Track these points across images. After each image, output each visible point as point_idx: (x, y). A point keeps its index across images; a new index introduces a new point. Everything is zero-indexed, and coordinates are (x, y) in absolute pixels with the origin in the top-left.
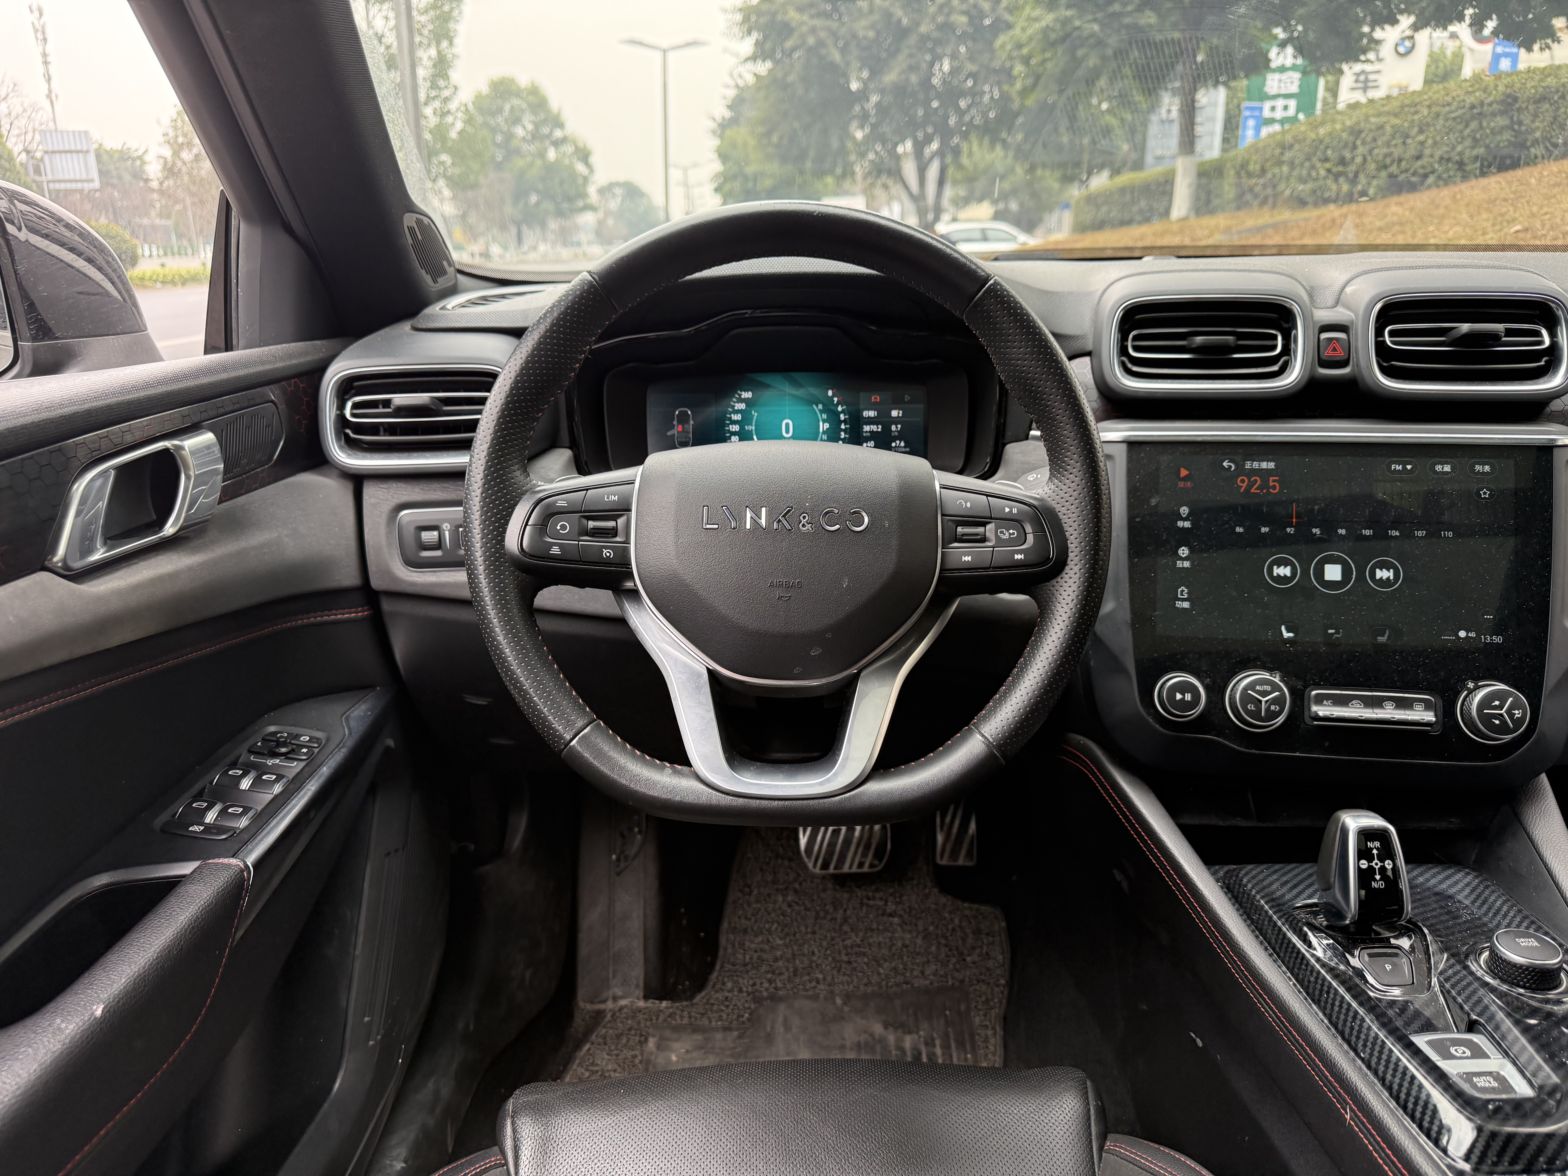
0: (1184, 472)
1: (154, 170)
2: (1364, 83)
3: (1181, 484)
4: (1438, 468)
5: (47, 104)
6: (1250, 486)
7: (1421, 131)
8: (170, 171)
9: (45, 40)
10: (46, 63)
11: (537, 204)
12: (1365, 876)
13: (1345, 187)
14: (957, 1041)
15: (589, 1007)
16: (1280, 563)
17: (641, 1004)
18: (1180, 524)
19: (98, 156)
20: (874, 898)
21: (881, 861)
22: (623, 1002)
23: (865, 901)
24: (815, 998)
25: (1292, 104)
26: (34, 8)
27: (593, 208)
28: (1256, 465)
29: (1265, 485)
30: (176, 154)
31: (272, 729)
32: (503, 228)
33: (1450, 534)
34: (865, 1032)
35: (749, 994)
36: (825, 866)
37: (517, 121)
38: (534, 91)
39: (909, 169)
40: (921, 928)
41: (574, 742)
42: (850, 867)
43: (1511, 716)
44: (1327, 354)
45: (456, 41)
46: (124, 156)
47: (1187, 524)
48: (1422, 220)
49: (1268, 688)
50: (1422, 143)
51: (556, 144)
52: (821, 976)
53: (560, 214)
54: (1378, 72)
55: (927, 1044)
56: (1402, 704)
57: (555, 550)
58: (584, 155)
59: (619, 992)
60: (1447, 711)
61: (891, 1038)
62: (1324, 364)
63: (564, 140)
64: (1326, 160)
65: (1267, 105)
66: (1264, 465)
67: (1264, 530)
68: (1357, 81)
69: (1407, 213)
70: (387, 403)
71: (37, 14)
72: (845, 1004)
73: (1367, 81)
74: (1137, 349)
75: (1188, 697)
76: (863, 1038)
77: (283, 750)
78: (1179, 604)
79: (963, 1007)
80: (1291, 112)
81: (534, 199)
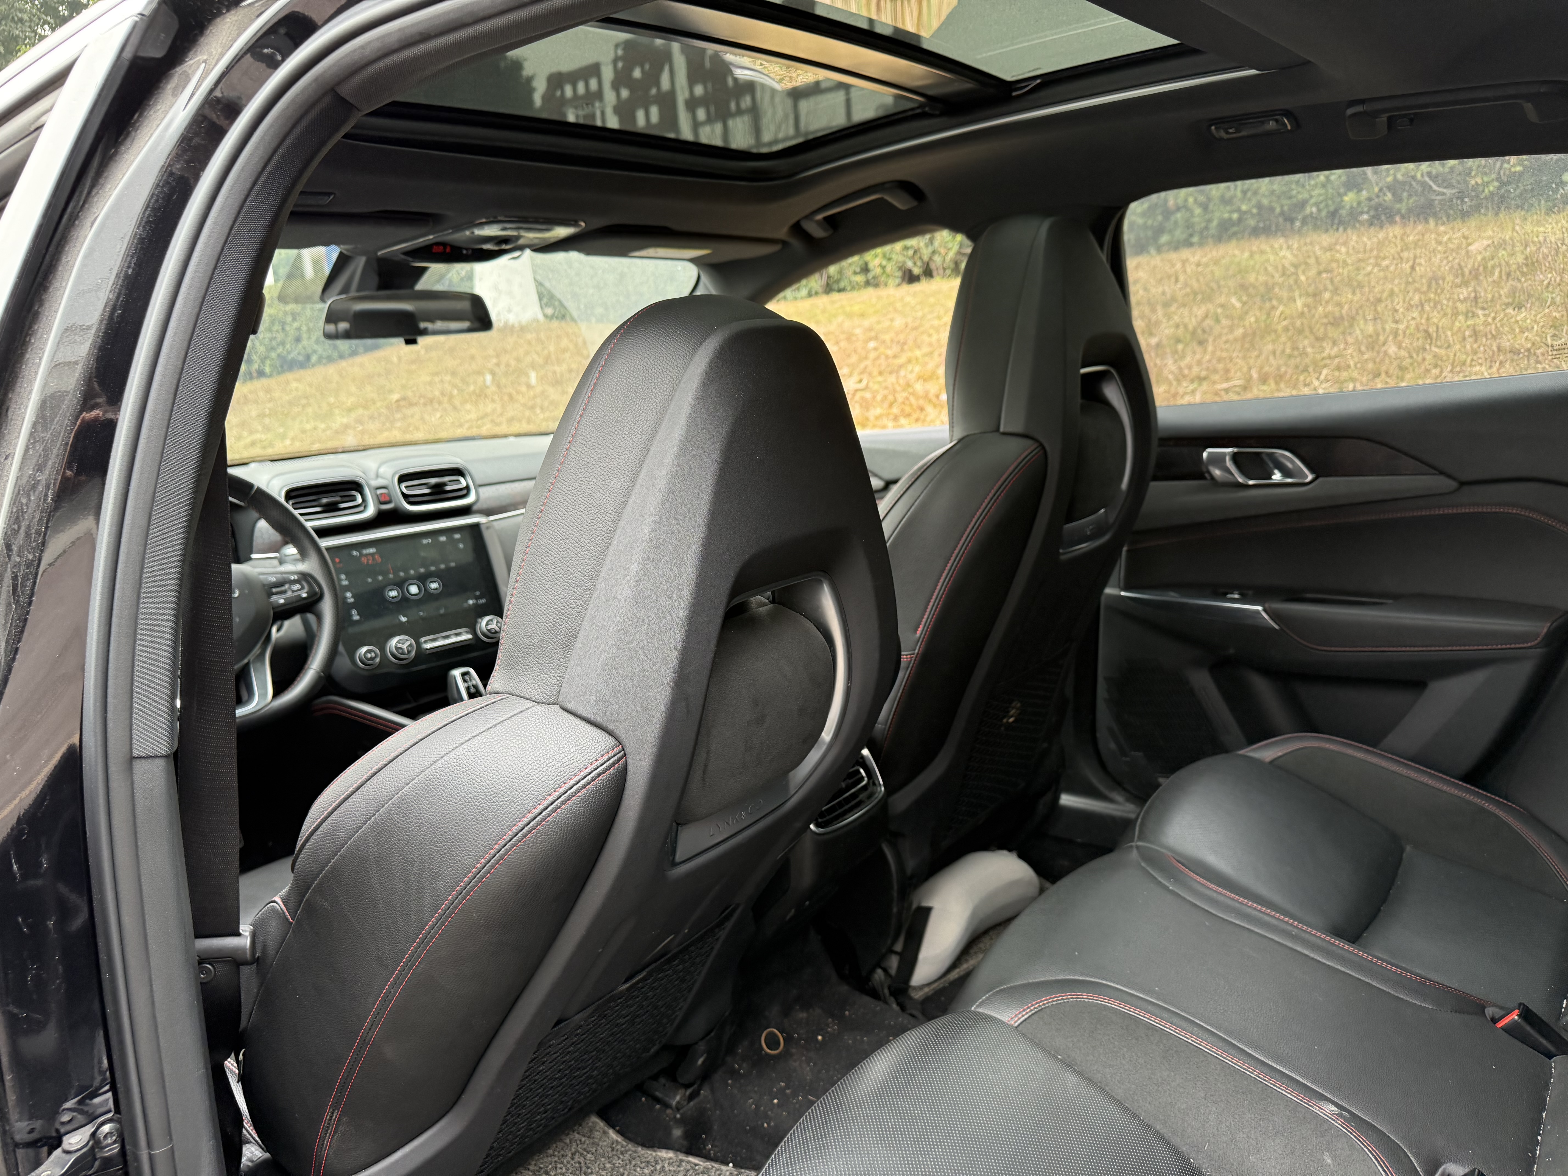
4: (440, 539)
6: (368, 561)
7: (294, 319)
16: (391, 590)
28: (367, 551)
29: (374, 559)
43: (497, 626)
44: (382, 499)
47: (346, 583)
48: (322, 394)
49: (404, 642)
50: (299, 329)
56: (457, 635)
60: (474, 633)
62: (382, 504)
66: (371, 551)
67: (380, 578)
69: (308, 388)
75: (372, 655)
78: (355, 618)
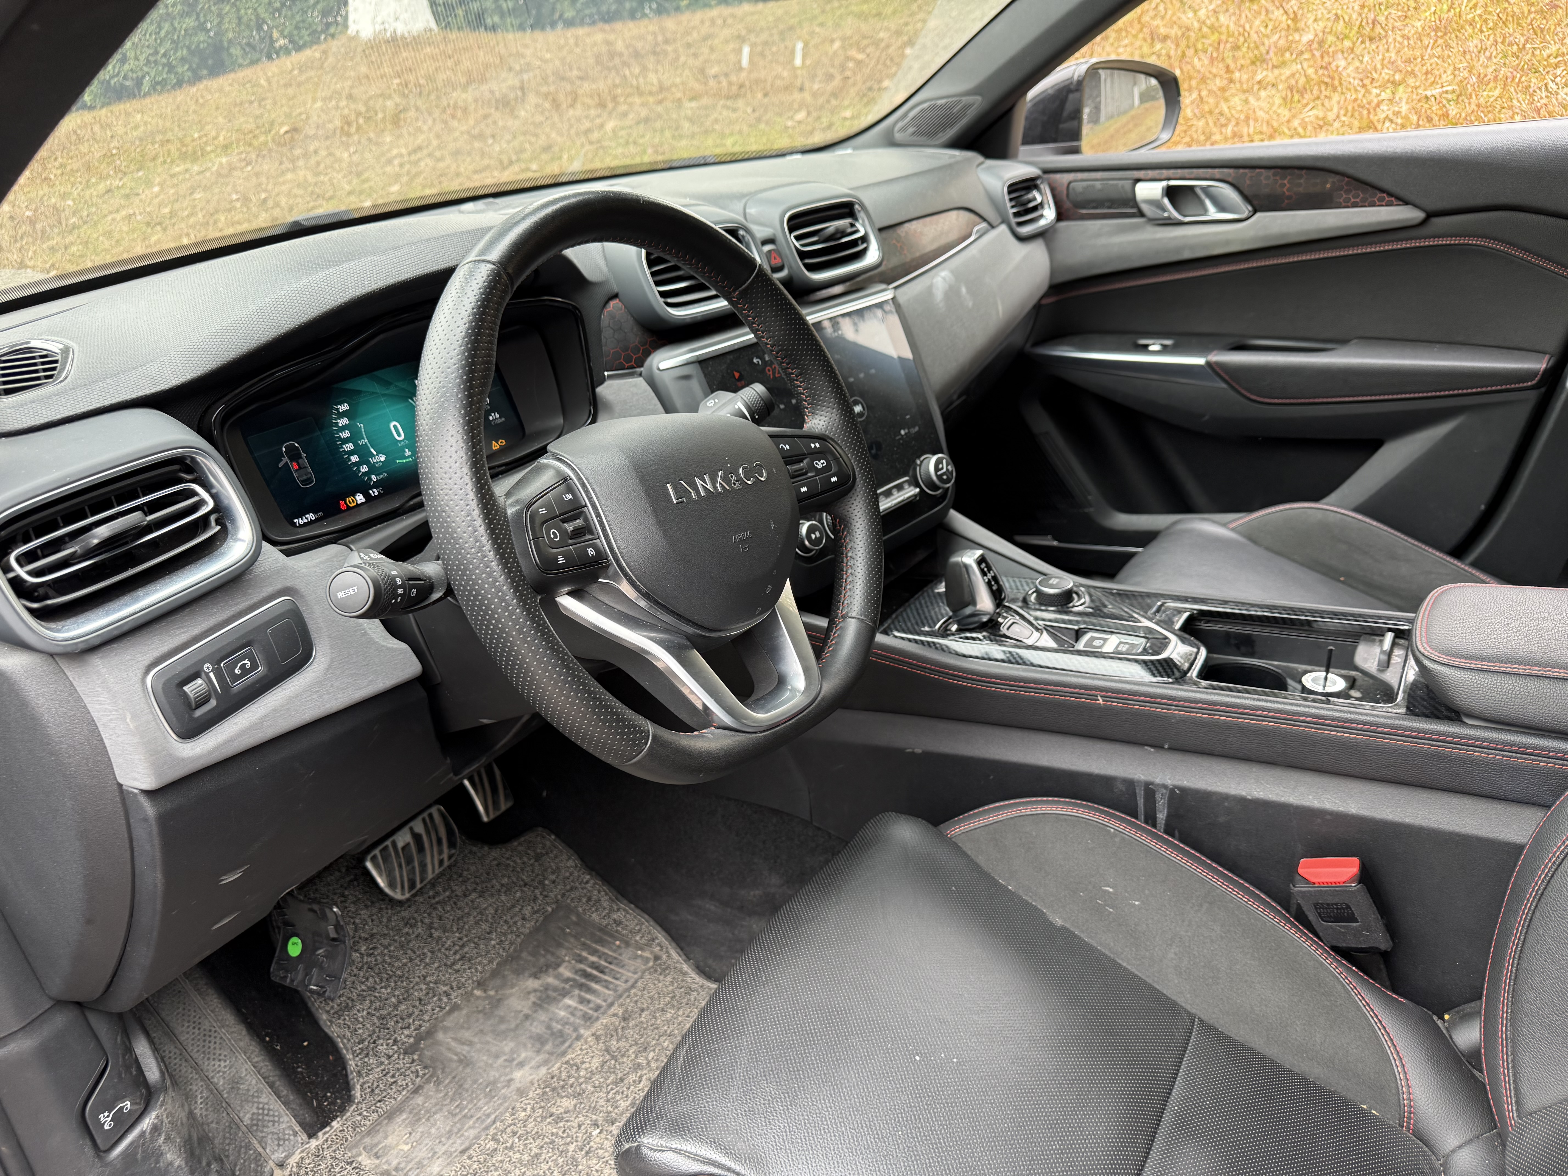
0: (737, 375)
12: (989, 584)
14: (596, 942)
17: (314, 1143)
20: (437, 894)
22: (293, 1160)
23: (433, 901)
24: (455, 1008)
34: (529, 993)
40: (498, 887)
44: (773, 262)
52: (445, 989)
55: (580, 962)
56: (899, 488)
57: (561, 559)
59: (279, 1155)
60: (916, 483)
61: (550, 980)
62: (774, 270)
72: (485, 991)
76: (533, 998)
79: (574, 918)
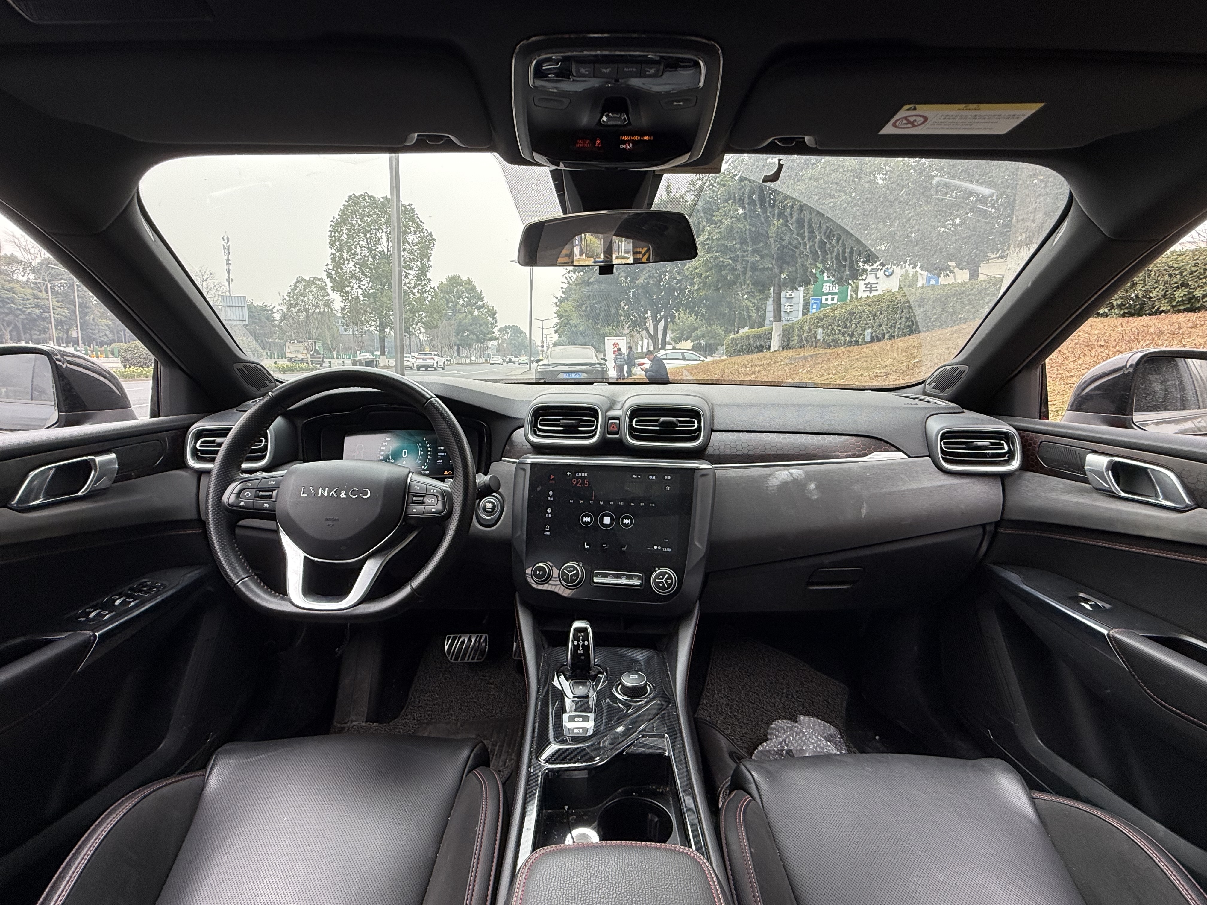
0: (552, 477)
1: (277, 316)
2: (870, 288)
3: (551, 482)
4: (651, 477)
5: (226, 284)
6: (577, 483)
8: (284, 317)
9: (229, 253)
10: (228, 264)
11: (468, 336)
12: (576, 648)
13: (848, 339)
15: (339, 725)
16: (586, 516)
17: (364, 724)
18: (549, 499)
19: (249, 308)
21: (483, 656)
22: (354, 723)
25: (836, 297)
26: (225, 238)
27: (497, 339)
28: (580, 474)
29: (583, 483)
30: (289, 309)
31: (145, 580)
32: (450, 347)
33: (653, 505)
35: (417, 720)
36: (456, 659)
37: (460, 297)
38: (469, 282)
39: (650, 324)
41: (238, 584)
42: (468, 659)
43: (666, 582)
44: (611, 429)
45: (431, 258)
46: (263, 309)
47: (552, 499)
49: (572, 569)
51: (479, 308)
52: (453, 713)
53: (479, 340)
54: (877, 283)
56: (629, 577)
57: (242, 504)
58: (493, 314)
59: (354, 719)
60: (647, 580)
62: (609, 433)
63: (483, 306)
64: (839, 326)
65: (824, 298)
66: (583, 475)
67: (581, 502)
68: (866, 287)
70: (214, 441)
71: (226, 241)
73: (871, 287)
74: (541, 425)
75: (542, 573)
77: (145, 589)
78: (546, 533)
80: (835, 301)
81: (467, 333)
